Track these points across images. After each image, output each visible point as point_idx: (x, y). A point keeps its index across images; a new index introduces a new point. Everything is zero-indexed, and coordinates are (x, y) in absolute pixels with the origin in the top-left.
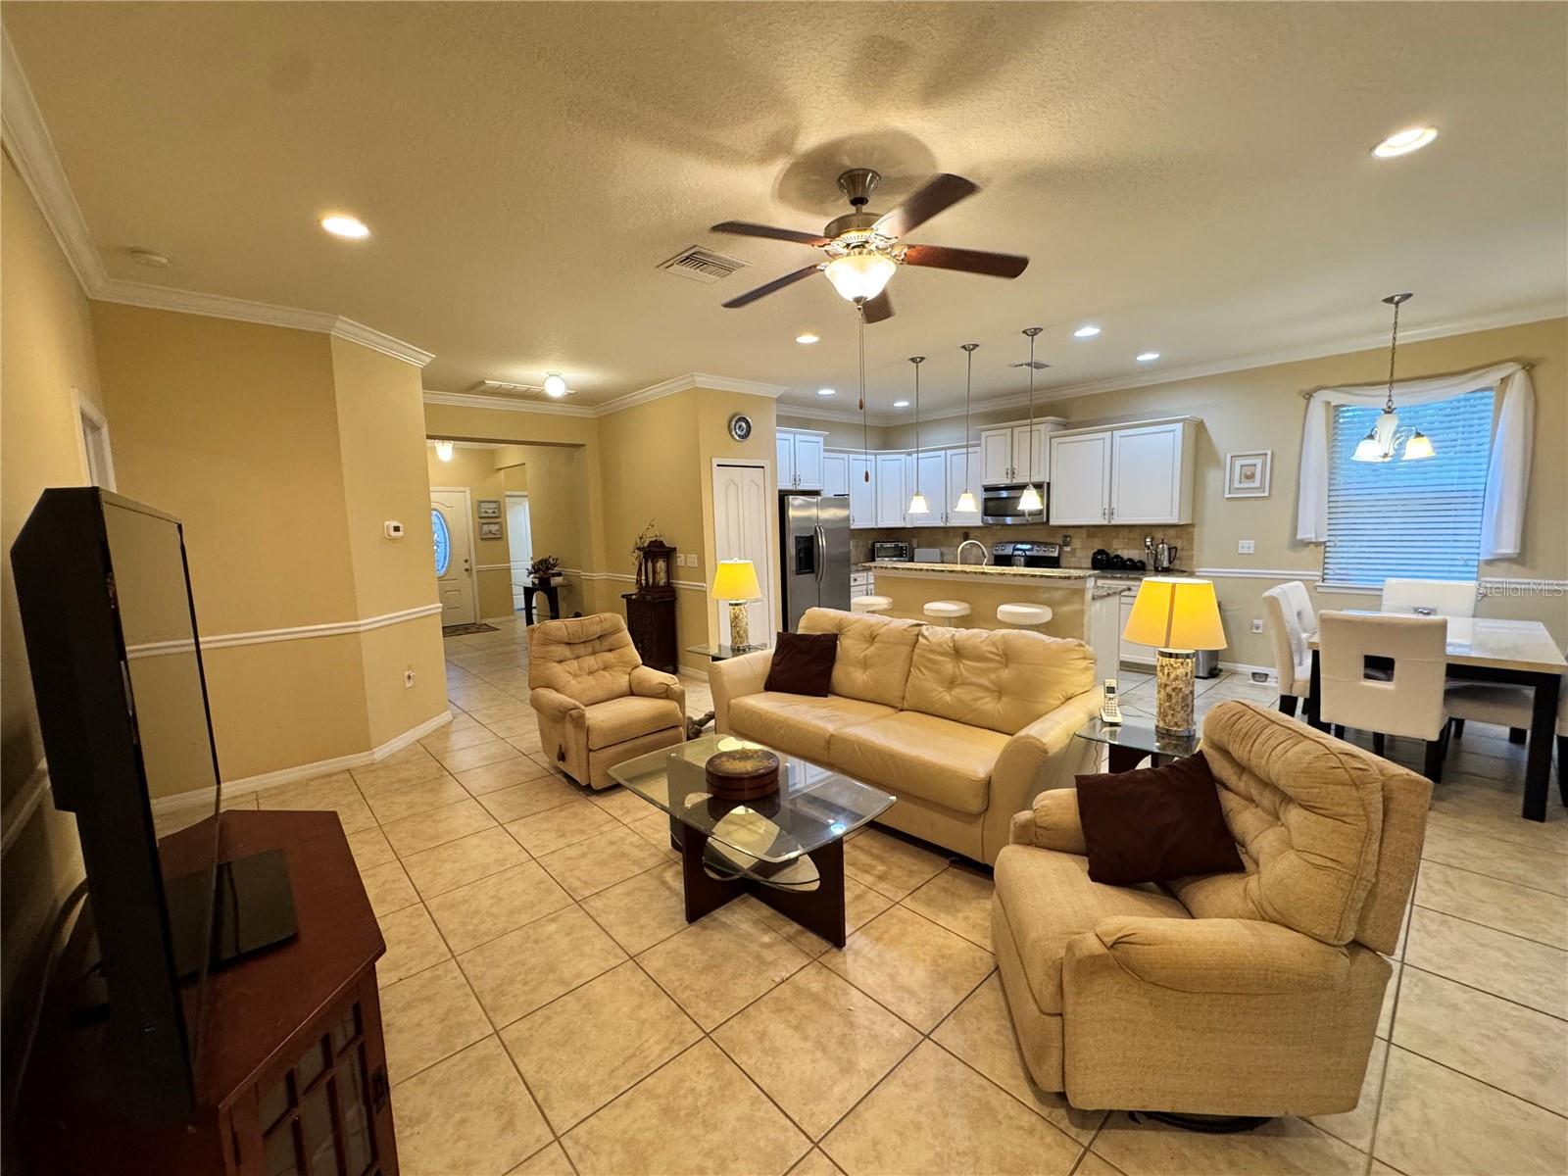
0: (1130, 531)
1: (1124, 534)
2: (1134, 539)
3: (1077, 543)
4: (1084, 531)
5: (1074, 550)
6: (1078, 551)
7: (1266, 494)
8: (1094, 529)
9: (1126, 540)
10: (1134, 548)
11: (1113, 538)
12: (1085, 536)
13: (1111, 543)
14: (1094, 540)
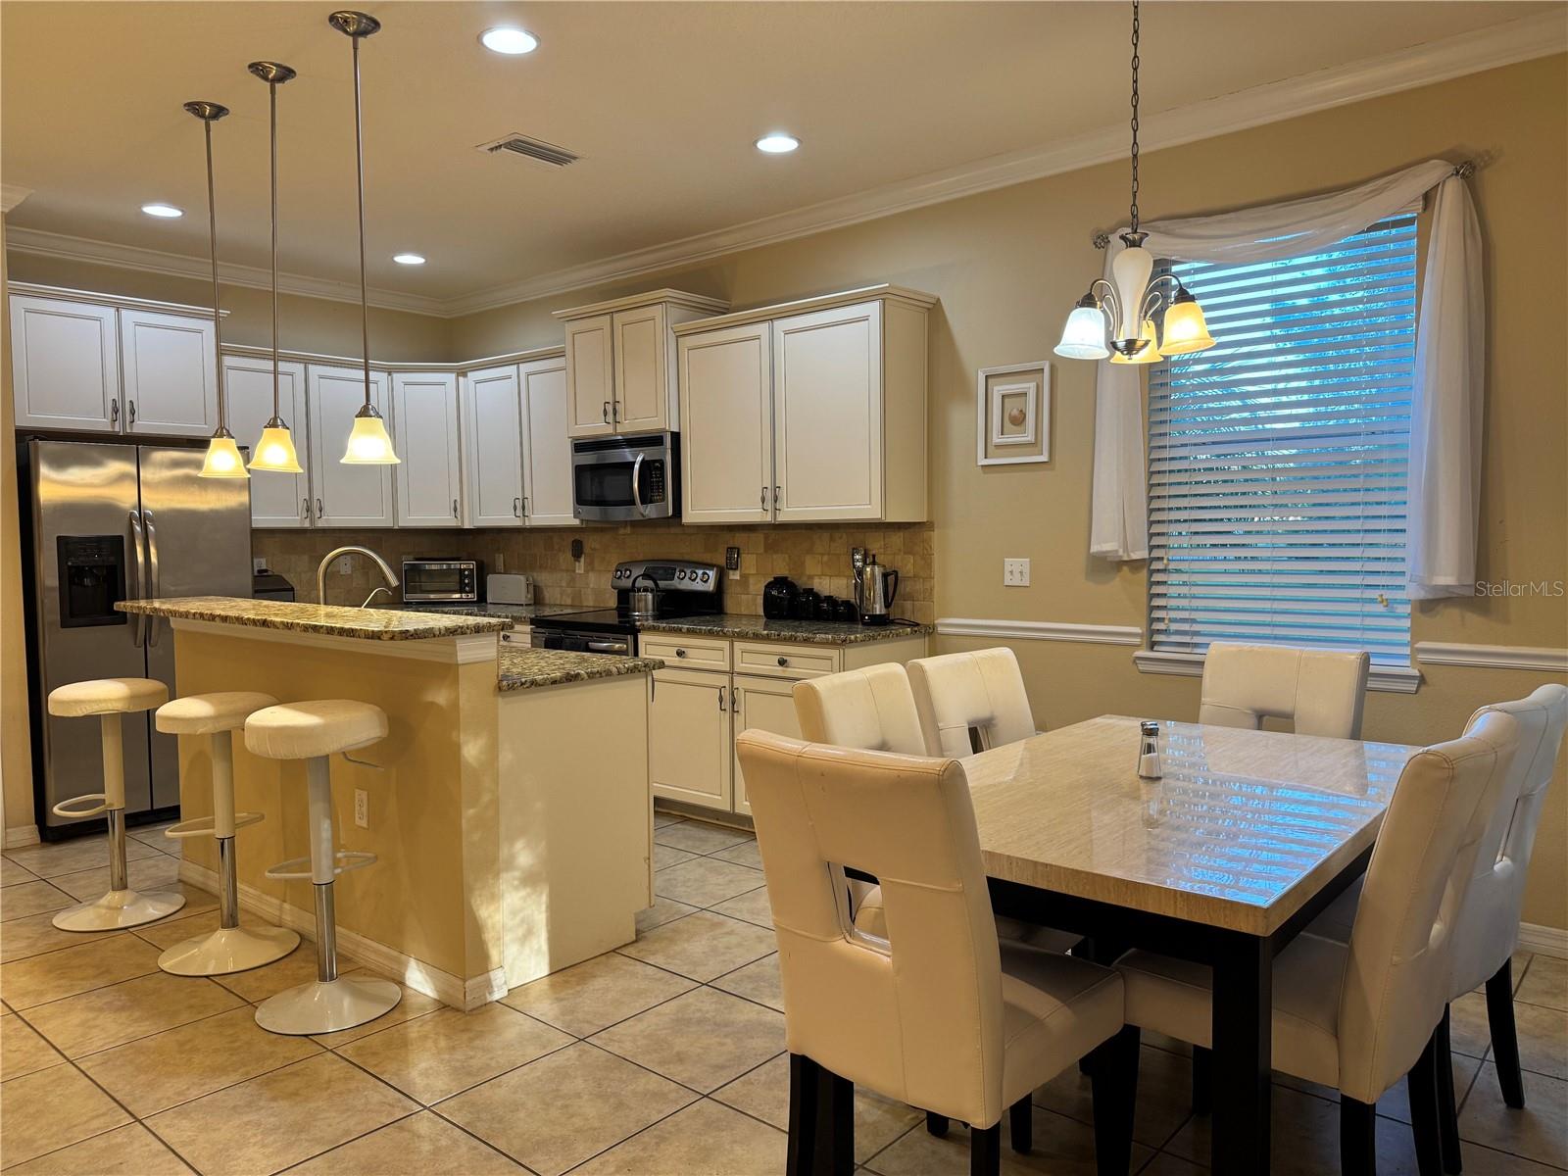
1: (822, 542)
2: (837, 555)
7: (1044, 458)
8: (775, 534)
9: (825, 558)
10: (840, 576)
13: (803, 563)
14: (775, 556)
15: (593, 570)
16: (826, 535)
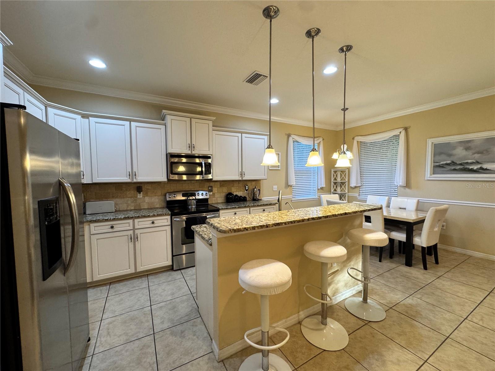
0: (239, 183)
1: (236, 184)
2: (241, 187)
3: (215, 190)
4: (219, 183)
5: (214, 194)
6: (216, 194)
7: (280, 168)
8: (222, 183)
9: (237, 187)
10: (241, 191)
11: (232, 186)
12: (219, 186)
13: (231, 189)
14: (223, 188)
15: (147, 196)
16: (237, 182)
